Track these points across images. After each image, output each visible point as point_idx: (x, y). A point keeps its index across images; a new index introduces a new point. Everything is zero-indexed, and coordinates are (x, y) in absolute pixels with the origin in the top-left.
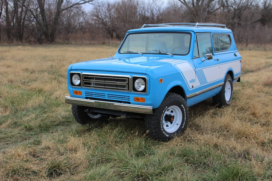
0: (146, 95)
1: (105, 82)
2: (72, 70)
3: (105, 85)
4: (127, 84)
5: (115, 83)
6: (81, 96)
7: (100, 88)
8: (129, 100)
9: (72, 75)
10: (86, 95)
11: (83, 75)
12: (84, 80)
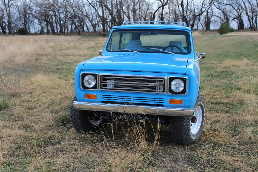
0: (185, 96)
1: (132, 84)
2: (83, 70)
3: (132, 87)
4: (162, 85)
5: (147, 84)
6: (96, 100)
7: (124, 90)
8: (163, 103)
9: (84, 76)
10: (102, 99)
11: (101, 76)
12: (102, 81)
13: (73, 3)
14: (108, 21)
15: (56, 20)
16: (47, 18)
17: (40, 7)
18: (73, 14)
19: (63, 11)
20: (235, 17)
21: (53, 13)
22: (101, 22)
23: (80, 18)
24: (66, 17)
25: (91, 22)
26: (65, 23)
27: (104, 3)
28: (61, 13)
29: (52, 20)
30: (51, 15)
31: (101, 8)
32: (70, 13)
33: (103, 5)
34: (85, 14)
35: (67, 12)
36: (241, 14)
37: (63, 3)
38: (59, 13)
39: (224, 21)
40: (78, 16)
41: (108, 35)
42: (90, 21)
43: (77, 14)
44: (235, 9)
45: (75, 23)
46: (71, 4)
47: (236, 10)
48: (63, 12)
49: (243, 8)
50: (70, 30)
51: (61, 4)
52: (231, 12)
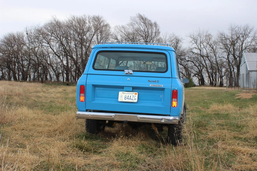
13: (37, 51)
14: (72, 71)
15: (19, 67)
16: (10, 65)
17: (3, 53)
18: (37, 62)
19: (27, 58)
20: (196, 73)
21: (17, 60)
22: (65, 72)
23: (44, 66)
24: (29, 64)
25: (55, 72)
26: (28, 70)
27: (69, 53)
28: (24, 60)
29: (15, 66)
30: (14, 62)
31: (66, 58)
32: (33, 60)
33: (68, 54)
34: (49, 62)
35: (30, 59)
36: (202, 70)
37: (27, 51)
38: (22, 60)
39: (186, 76)
40: (42, 64)
41: (71, 84)
42: (54, 70)
43: (41, 62)
44: (196, 65)
45: (39, 71)
46: (35, 52)
47: (197, 67)
48: (26, 60)
49: (203, 65)
50: (32, 77)
51: (26, 51)
52: (192, 68)
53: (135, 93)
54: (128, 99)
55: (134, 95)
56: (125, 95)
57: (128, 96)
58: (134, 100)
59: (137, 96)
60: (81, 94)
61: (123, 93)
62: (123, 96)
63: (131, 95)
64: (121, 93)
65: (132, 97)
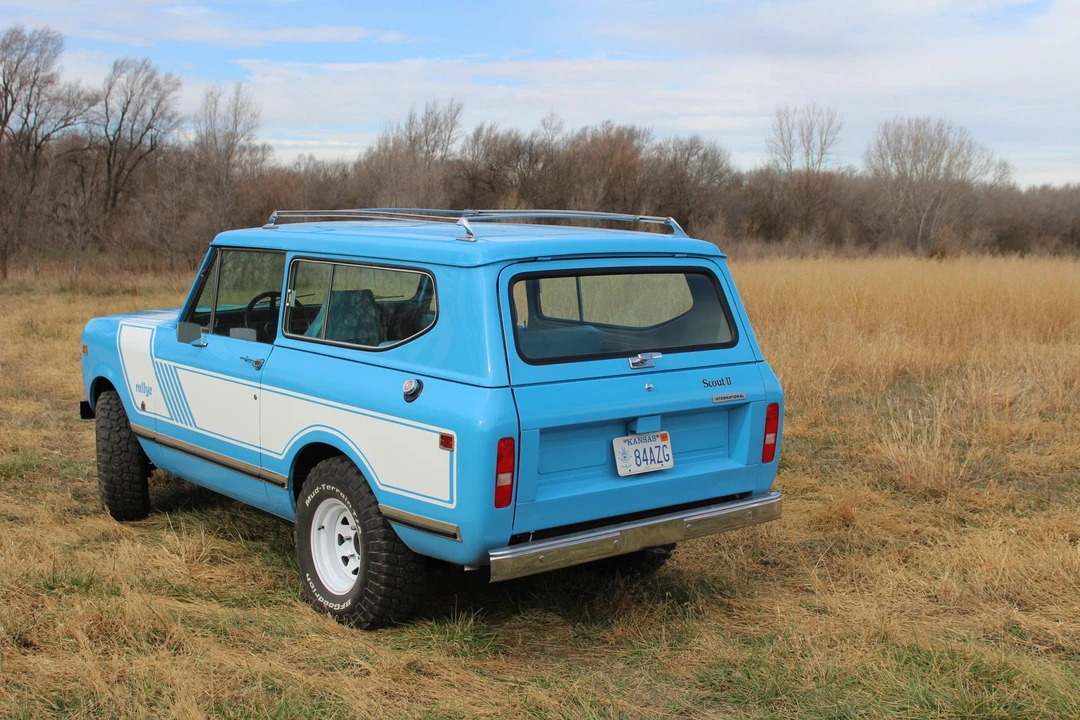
53: (659, 433)
54: (647, 460)
55: (659, 442)
56: (634, 447)
57: (645, 452)
58: (664, 463)
59: (668, 443)
60: (500, 476)
61: (625, 441)
62: (629, 455)
63: (653, 445)
64: (619, 443)
65: (655, 451)
